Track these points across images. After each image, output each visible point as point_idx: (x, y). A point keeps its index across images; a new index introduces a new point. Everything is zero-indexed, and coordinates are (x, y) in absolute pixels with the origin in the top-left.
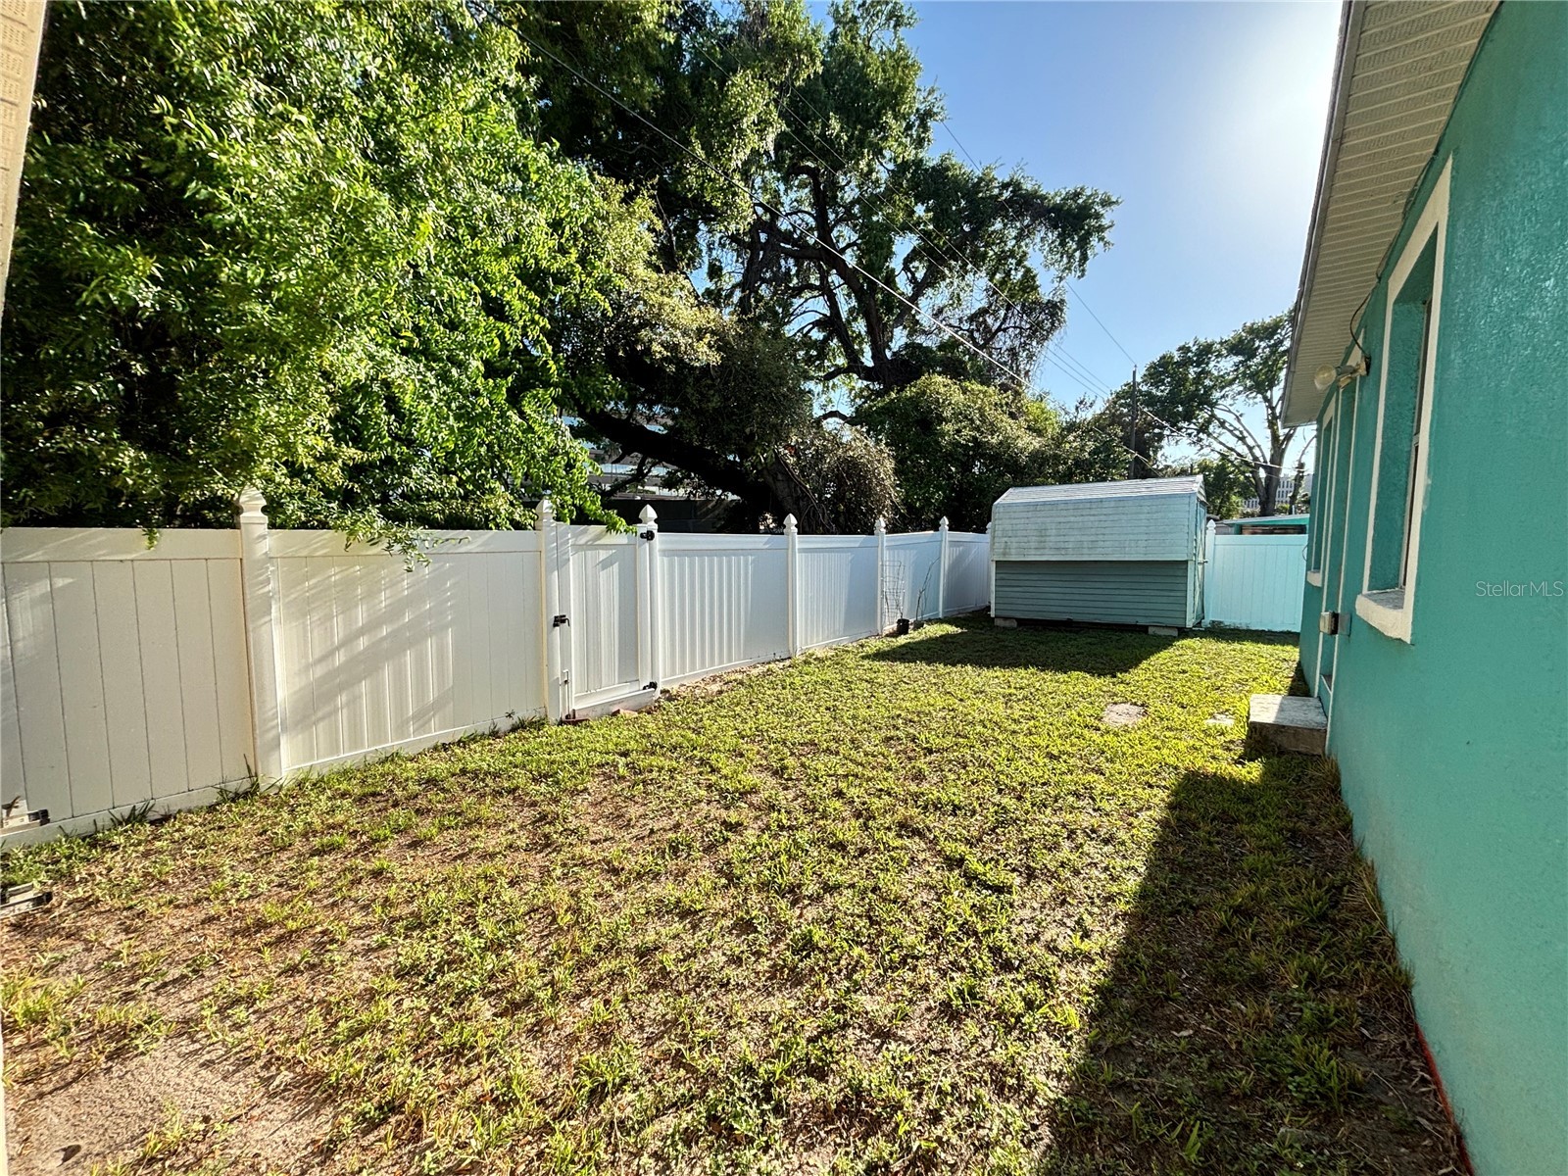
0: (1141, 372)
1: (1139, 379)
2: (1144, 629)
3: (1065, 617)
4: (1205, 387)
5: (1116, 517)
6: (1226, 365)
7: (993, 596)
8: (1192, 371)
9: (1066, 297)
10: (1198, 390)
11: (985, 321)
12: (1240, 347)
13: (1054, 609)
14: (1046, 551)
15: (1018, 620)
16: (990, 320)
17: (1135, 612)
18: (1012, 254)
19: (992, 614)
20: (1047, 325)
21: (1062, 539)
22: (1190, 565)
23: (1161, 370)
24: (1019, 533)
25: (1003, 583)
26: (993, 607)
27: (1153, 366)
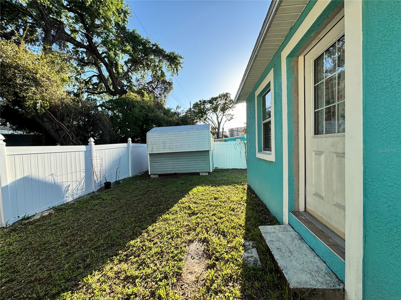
0: (192, 106)
1: (192, 108)
2: (198, 174)
3: (174, 172)
4: (205, 110)
5: (187, 137)
6: (208, 106)
7: (149, 167)
8: (202, 106)
9: (173, 81)
10: (203, 111)
11: (152, 85)
12: (211, 102)
13: (170, 169)
14: (167, 149)
15: (159, 175)
16: (153, 85)
17: (196, 168)
18: (158, 66)
19: (149, 174)
20: (169, 88)
21: (171, 144)
22: (210, 151)
23: (196, 105)
24: (157, 143)
25: (153, 161)
26: (149, 171)
27: (194, 105)
